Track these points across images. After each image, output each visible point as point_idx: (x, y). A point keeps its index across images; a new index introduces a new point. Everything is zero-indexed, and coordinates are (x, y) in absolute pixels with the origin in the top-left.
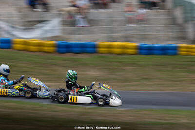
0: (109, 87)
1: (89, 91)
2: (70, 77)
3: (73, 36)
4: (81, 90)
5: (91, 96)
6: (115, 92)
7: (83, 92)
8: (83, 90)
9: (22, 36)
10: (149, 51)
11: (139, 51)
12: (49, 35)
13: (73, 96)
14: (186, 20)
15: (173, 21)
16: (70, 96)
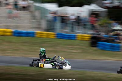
0: (63, 59)
1: (53, 61)
5: (53, 63)
6: (67, 62)
10: (19, 34)
13: (41, 64)
14: (42, 18)
15: (34, 18)
16: (40, 64)
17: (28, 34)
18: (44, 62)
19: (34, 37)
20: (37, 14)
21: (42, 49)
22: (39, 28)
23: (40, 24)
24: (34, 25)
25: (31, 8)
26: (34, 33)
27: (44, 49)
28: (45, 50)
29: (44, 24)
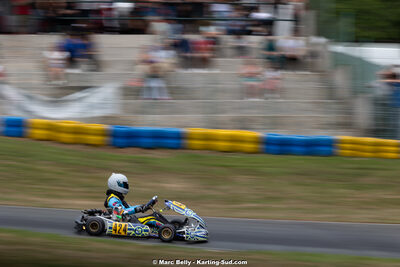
3: (141, 117)
9: (45, 113)
10: (281, 147)
11: (264, 146)
12: (98, 113)
14: (356, 92)
15: (331, 92)
17: (311, 148)
19: (330, 154)
20: (340, 79)
22: (346, 126)
23: (349, 111)
24: (332, 117)
25: (320, 60)
26: (330, 143)
29: (363, 112)
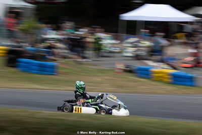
0: (115, 98)
2: (77, 88)
4: (87, 101)
5: (97, 107)
7: (89, 102)
8: (90, 101)
13: (77, 107)
16: (74, 107)
18: (81, 104)
21: (78, 83)
27: (82, 83)
28: (84, 83)
